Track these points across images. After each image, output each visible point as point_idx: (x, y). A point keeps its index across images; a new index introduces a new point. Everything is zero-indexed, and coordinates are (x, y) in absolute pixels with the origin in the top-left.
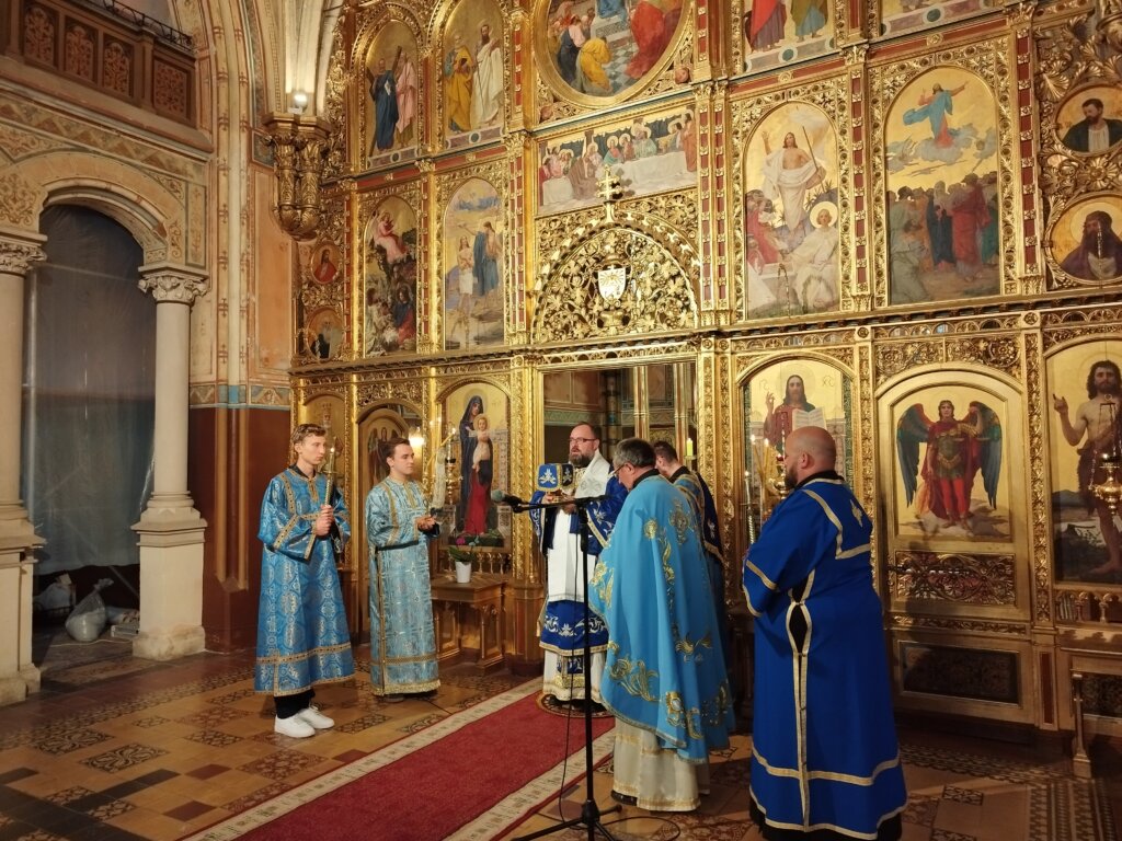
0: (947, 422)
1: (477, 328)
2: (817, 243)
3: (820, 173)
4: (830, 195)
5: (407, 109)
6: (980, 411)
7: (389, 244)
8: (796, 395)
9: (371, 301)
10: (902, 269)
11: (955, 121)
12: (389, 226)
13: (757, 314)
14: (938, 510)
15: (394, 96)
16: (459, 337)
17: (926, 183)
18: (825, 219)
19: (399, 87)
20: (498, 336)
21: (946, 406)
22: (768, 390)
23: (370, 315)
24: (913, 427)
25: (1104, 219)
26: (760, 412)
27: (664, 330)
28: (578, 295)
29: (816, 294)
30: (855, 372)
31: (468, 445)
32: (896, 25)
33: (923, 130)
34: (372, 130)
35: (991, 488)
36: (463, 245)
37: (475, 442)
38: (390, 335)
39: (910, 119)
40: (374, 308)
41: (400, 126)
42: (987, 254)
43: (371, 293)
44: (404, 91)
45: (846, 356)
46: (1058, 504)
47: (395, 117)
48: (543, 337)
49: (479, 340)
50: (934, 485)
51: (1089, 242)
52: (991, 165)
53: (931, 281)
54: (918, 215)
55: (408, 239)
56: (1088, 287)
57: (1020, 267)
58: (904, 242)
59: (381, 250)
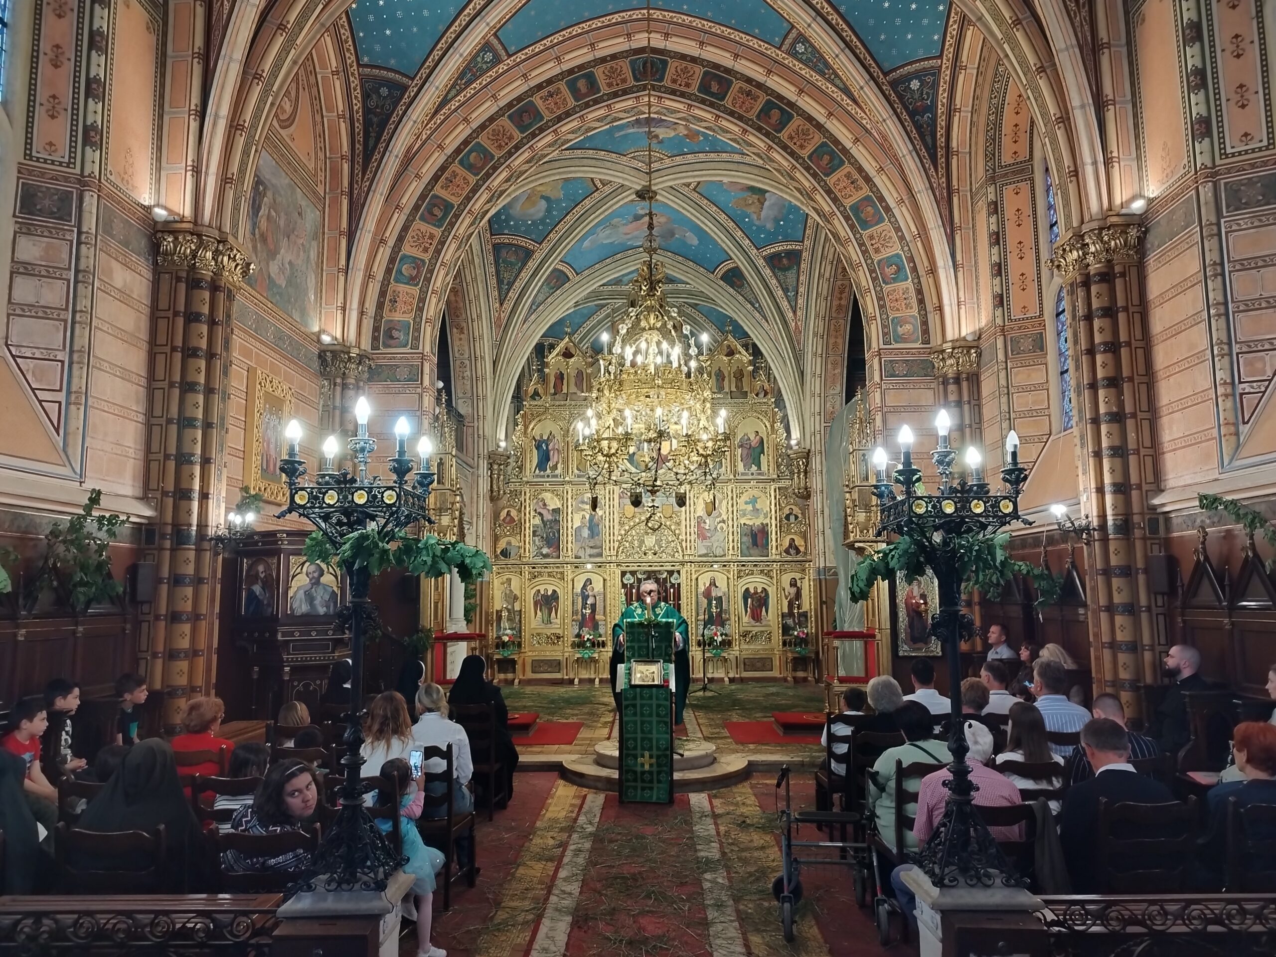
0: (756, 593)
1: (589, 551)
2: (719, 536)
3: (720, 515)
4: (724, 521)
5: (554, 458)
6: (764, 589)
7: (544, 512)
8: (713, 583)
9: (534, 535)
10: (744, 547)
11: (758, 506)
12: (545, 505)
13: (700, 556)
14: (753, 618)
15: (548, 451)
16: (581, 554)
17: (750, 523)
18: (722, 528)
19: (550, 447)
20: (601, 555)
21: (755, 588)
22: (704, 581)
23: (534, 542)
24: (747, 594)
25: (793, 540)
26: (702, 589)
27: (670, 559)
28: (636, 543)
29: (719, 552)
30: (731, 576)
31: (585, 598)
32: (743, 474)
33: (750, 507)
34: (535, 461)
35: (767, 612)
36: (584, 517)
37: (588, 596)
38: (545, 551)
39: (746, 503)
40: (536, 539)
41: (551, 464)
42: (766, 546)
43: (534, 532)
44: (553, 449)
45: (729, 571)
46: (783, 615)
47: (548, 459)
48: (622, 557)
49: (590, 556)
50: (752, 611)
51: (790, 545)
52: (767, 521)
53: (752, 552)
54: (749, 532)
55: (556, 511)
56: (789, 558)
57: (774, 551)
58: (745, 539)
59: (540, 514)
